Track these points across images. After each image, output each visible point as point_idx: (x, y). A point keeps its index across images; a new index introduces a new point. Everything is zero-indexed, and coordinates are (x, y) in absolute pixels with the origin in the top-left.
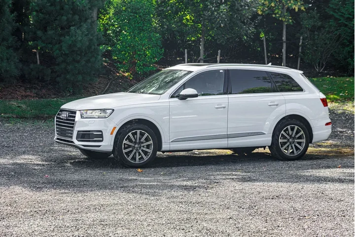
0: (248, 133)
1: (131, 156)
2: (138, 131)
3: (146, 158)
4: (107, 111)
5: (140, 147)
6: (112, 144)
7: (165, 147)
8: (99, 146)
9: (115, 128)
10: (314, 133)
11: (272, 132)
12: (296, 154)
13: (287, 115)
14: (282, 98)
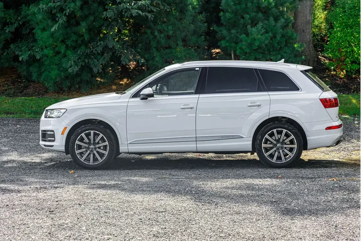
0: (222, 136)
1: (85, 157)
2: (92, 132)
3: (100, 160)
4: (62, 111)
5: (95, 148)
6: (64, 144)
7: (123, 148)
8: (52, 146)
9: (66, 128)
10: (308, 138)
11: (252, 135)
12: (284, 161)
13: (271, 116)
14: (267, 98)
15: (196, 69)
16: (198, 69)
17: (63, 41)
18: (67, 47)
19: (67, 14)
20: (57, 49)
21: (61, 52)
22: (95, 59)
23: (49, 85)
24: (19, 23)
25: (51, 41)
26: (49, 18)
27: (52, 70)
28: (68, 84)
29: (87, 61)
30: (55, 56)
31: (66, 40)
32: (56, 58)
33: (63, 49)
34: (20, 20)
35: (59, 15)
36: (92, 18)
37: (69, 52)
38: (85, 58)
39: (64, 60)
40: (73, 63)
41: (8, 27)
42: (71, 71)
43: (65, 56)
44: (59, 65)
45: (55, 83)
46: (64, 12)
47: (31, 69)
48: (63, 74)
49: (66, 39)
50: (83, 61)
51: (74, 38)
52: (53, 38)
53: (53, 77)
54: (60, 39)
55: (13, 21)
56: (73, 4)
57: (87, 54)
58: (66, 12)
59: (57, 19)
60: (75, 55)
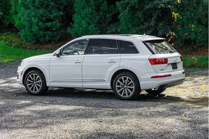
6: (22, 80)
7: (48, 84)
10: (140, 83)
11: (110, 80)
12: (127, 96)
13: (120, 69)
14: (119, 57)
15: (87, 40)
16: (88, 40)
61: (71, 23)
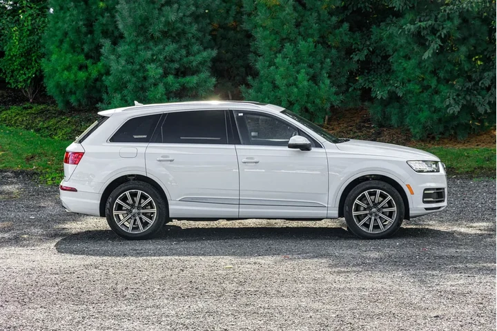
17: (434, 73)
18: (439, 81)
19: (443, 36)
20: (425, 83)
21: (431, 87)
22: (479, 95)
23: (416, 131)
24: (369, 49)
25: (418, 72)
26: (416, 43)
27: (420, 111)
28: (441, 129)
29: (468, 98)
30: (422, 92)
31: (437, 71)
32: (425, 95)
33: (434, 83)
34: (369, 46)
35: (430, 38)
36: (472, 41)
37: (442, 87)
38: (465, 95)
39: (436, 97)
40: (452, 101)
41: (356, 55)
42: (451, 112)
43: (437, 92)
44: (430, 104)
45: (424, 127)
46: (438, 34)
47: (388, 110)
48: (435, 117)
49: (438, 69)
50: (464, 98)
51: (449, 67)
52: (421, 68)
53: (423, 120)
54: (430, 69)
55: (360, 47)
56: (451, 23)
57: (468, 88)
58: (441, 34)
59: (427, 44)
60: (452, 91)
61: (249, 78)
